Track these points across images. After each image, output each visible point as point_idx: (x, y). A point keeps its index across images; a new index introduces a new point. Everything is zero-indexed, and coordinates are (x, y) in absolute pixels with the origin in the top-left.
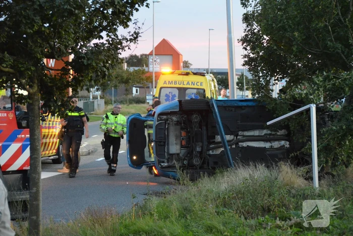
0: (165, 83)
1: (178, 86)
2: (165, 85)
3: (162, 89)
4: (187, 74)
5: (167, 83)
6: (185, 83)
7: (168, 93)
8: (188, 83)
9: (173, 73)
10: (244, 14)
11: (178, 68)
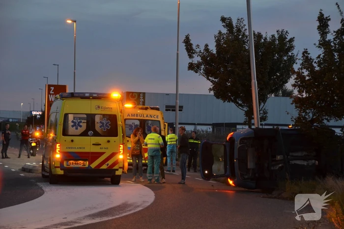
0: (129, 115)
1: (139, 118)
2: (128, 117)
3: (127, 121)
4: (146, 109)
5: (130, 115)
6: (145, 116)
7: (131, 124)
8: (147, 116)
9: (134, 108)
10: (190, 63)
11: (139, 104)
